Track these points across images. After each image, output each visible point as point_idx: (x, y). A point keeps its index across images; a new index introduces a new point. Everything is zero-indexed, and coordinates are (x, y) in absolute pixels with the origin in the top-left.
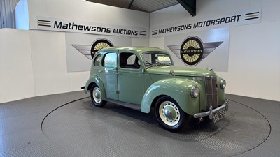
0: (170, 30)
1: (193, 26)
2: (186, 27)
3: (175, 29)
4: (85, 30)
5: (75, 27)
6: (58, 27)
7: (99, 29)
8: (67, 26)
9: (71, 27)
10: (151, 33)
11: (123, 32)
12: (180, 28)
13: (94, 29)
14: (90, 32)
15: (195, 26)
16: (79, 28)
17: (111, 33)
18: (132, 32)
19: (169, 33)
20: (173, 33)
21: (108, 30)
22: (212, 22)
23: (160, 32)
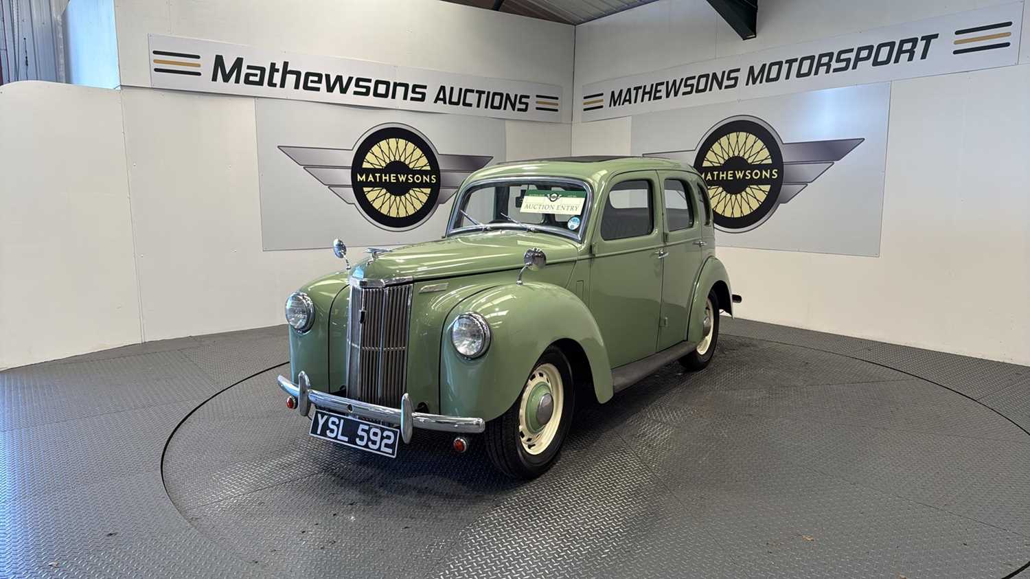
0: (652, 93)
2: (715, 80)
3: (673, 89)
4: (330, 89)
5: (291, 79)
6: (226, 78)
7: (382, 89)
8: (263, 76)
9: (277, 78)
10: (580, 104)
11: (472, 98)
12: (693, 86)
13: (363, 86)
14: (349, 97)
15: (752, 77)
16: (307, 81)
17: (428, 104)
18: (508, 101)
19: (648, 105)
20: (667, 103)
21: (417, 92)
22: (818, 63)
23: (614, 100)
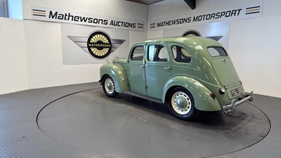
0: (168, 24)
1: (192, 19)
2: (185, 20)
3: (174, 22)
4: (81, 21)
5: (71, 18)
6: (53, 18)
7: (96, 21)
8: (63, 17)
9: (67, 17)
10: (149, 26)
11: (120, 24)
12: (179, 22)
13: (90, 20)
14: (87, 23)
15: (194, 20)
16: (75, 18)
17: (108, 25)
18: (132, 25)
19: (168, 27)
20: (172, 26)
21: (105, 22)
22: (211, 16)
23: (158, 25)
